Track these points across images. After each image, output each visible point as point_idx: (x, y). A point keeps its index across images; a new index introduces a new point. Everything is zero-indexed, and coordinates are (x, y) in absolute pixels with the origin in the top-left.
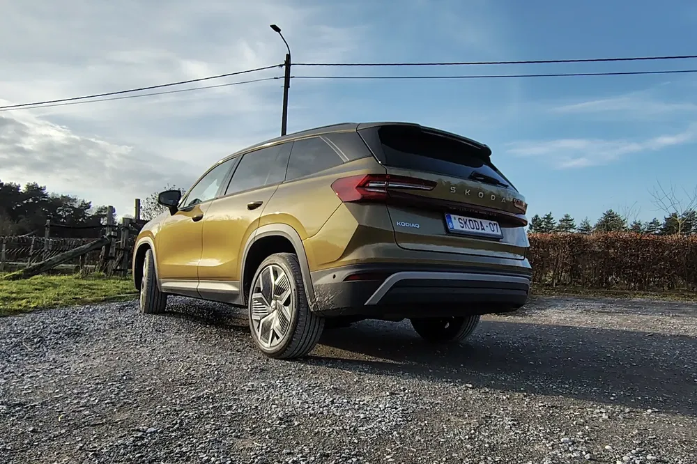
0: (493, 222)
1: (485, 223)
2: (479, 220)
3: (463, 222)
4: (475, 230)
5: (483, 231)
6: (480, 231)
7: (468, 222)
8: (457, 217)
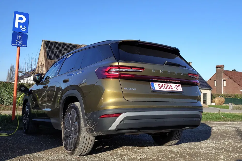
0: (178, 85)
1: (173, 85)
2: (169, 84)
3: (160, 86)
4: (167, 90)
5: (172, 90)
6: (170, 90)
7: (163, 86)
8: (157, 83)
